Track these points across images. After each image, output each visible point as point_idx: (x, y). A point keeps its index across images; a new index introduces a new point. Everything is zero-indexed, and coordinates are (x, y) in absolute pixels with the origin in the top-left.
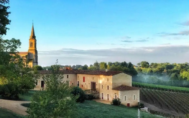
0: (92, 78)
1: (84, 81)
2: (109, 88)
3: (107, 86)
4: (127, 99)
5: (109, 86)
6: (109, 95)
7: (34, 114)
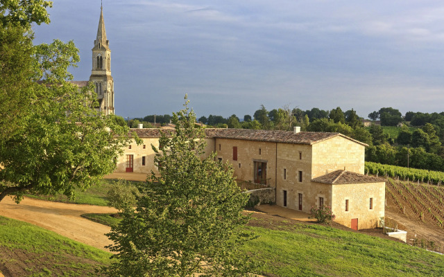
0: (258, 150)
1: (235, 158)
2: (303, 178)
3: (297, 173)
4: (350, 207)
5: (303, 173)
6: (303, 196)
7: (131, 243)
